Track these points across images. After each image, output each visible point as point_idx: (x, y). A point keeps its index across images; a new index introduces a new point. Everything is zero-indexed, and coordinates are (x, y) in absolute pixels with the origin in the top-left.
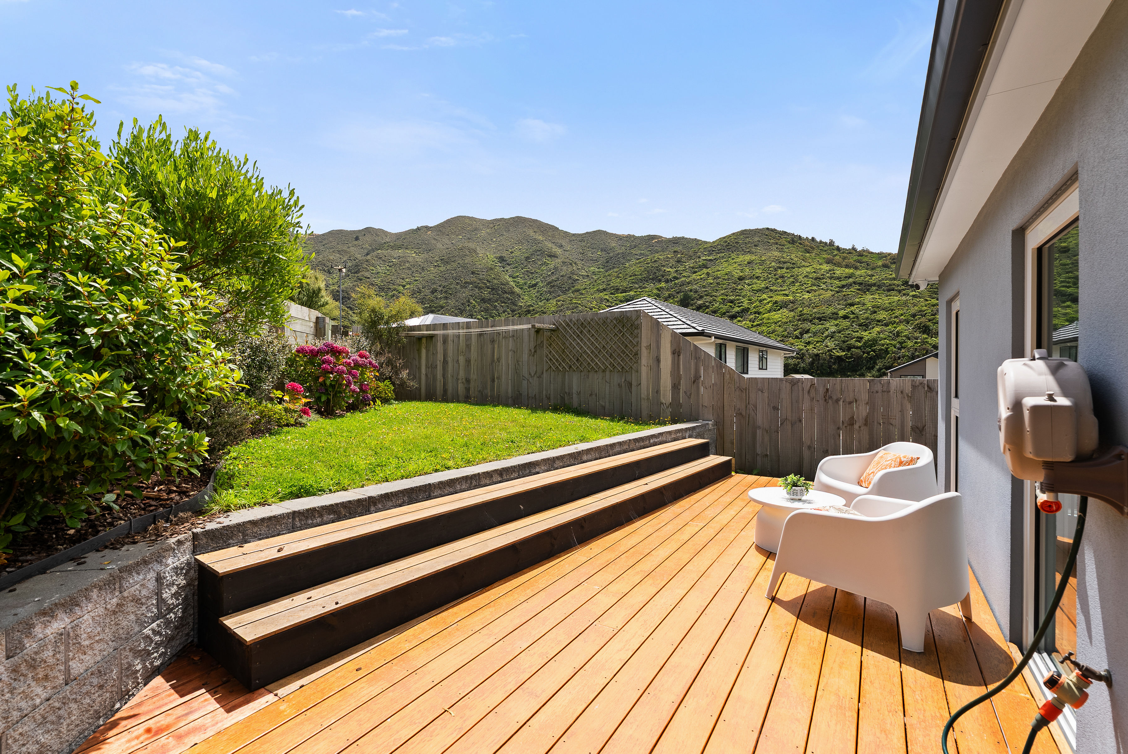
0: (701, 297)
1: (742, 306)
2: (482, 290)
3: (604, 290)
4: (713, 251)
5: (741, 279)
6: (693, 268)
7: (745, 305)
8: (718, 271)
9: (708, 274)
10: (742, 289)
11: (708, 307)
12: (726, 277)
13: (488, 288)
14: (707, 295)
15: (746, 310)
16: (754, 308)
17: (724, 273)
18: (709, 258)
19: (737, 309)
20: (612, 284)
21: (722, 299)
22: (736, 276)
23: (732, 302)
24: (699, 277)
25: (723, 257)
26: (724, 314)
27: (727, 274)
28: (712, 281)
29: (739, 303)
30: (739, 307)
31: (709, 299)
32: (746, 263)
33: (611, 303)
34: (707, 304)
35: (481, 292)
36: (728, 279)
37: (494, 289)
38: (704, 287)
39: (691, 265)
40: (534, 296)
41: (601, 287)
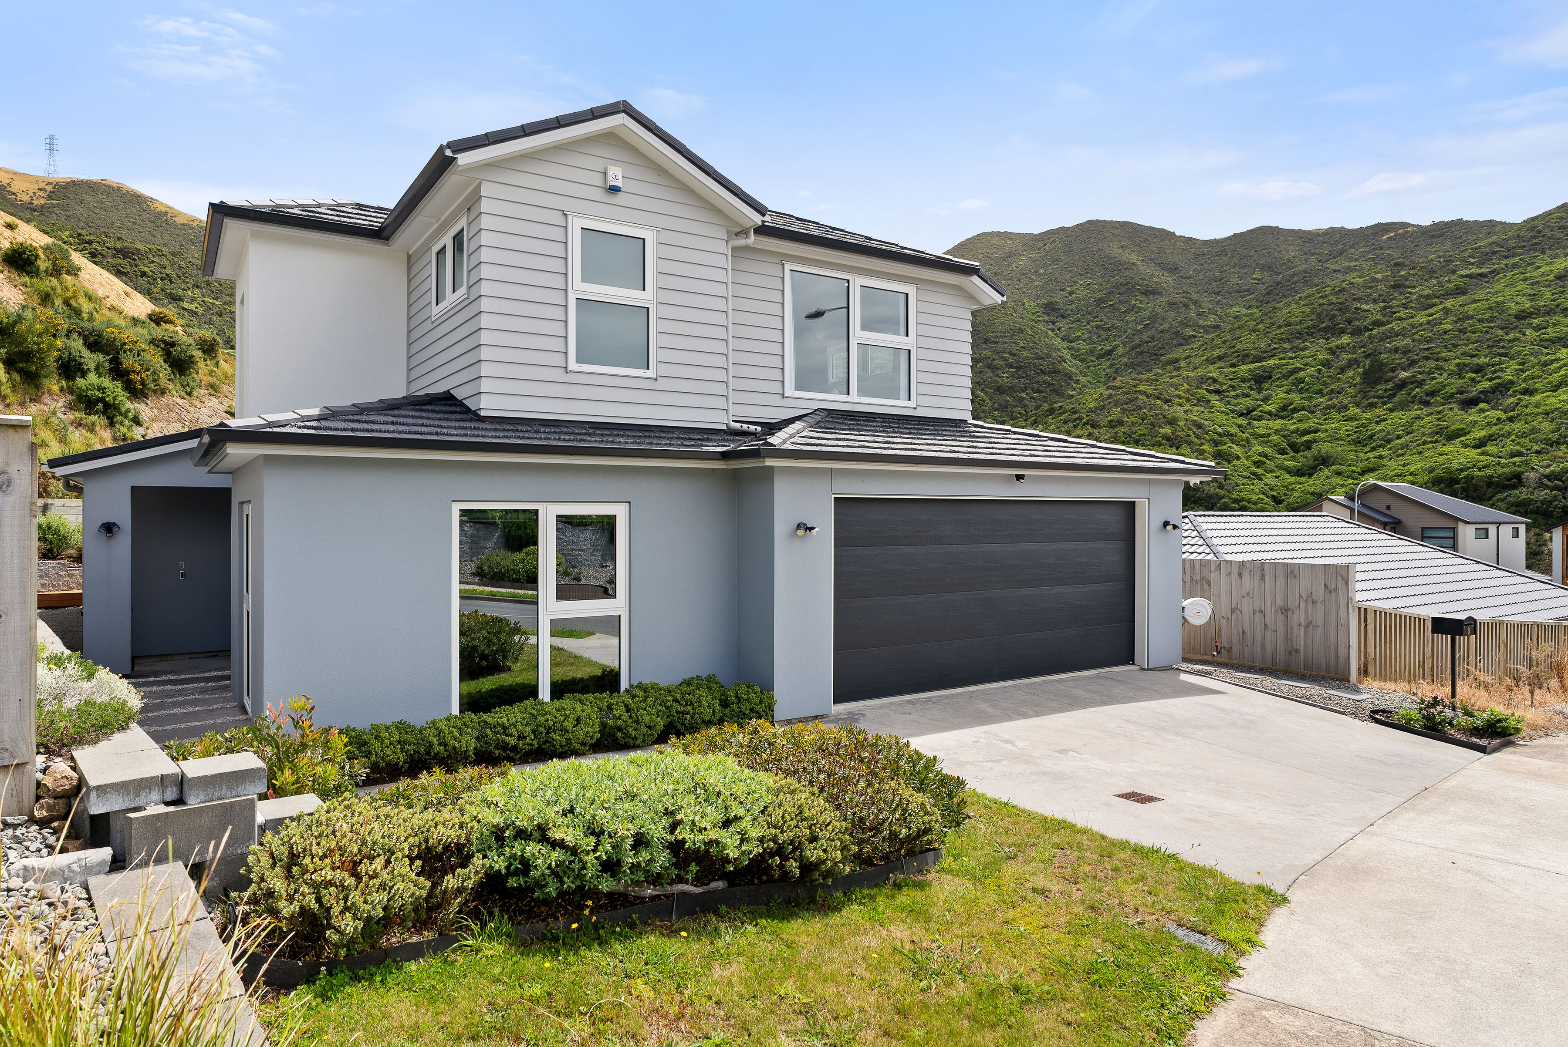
0: (1413, 363)
1: (1497, 378)
2: (999, 372)
3: (1220, 358)
4: (1494, 253)
5: (1522, 316)
6: (1428, 297)
7: (1507, 376)
8: (1476, 301)
9: (1447, 311)
10: (1517, 339)
11: (1420, 384)
12: (1487, 316)
13: (1011, 366)
14: (1427, 358)
15: (1503, 388)
16: (1524, 380)
17: (1484, 305)
18: (1479, 271)
19: (1486, 385)
20: (1238, 346)
21: (1458, 365)
22: (1514, 309)
23: (1479, 369)
24: (1424, 320)
25: (1515, 266)
26: (1452, 396)
27: (1490, 308)
28: (1449, 327)
29: (1495, 372)
30: (1490, 380)
31: (1431, 364)
32: (1551, 277)
33: (1221, 384)
34: (1420, 377)
35: (998, 376)
36: (1492, 319)
37: (1021, 367)
38: (1429, 340)
39: (1426, 293)
40: (1103, 374)
41: (1217, 353)
